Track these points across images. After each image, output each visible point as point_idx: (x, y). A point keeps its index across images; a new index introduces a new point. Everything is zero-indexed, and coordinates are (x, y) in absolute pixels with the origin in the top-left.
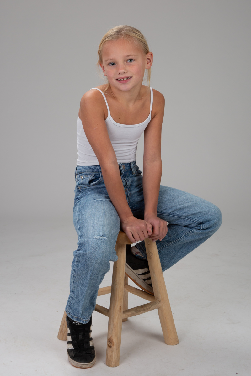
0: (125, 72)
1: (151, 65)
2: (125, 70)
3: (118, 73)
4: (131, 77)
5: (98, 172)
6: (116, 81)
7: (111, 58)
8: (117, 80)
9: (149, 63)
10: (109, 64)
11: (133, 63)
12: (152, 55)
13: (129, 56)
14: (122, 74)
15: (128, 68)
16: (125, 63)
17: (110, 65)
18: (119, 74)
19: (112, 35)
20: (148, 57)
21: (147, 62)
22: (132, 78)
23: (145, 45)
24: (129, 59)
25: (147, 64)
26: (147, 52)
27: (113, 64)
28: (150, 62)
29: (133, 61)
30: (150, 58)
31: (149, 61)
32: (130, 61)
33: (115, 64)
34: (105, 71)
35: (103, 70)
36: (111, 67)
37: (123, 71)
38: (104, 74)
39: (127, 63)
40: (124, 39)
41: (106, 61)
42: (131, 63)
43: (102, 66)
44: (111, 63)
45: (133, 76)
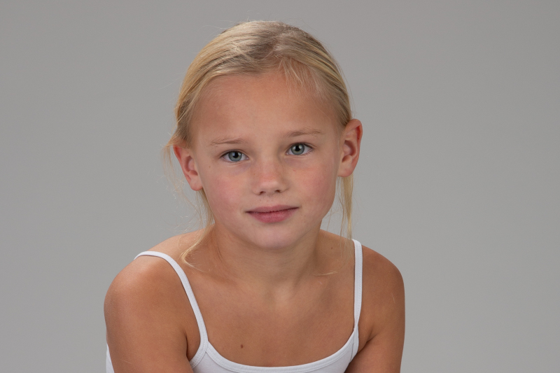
0: (282, 188)
1: (354, 162)
2: (283, 180)
3: (258, 191)
7: (234, 135)
9: (351, 159)
10: (223, 155)
11: (307, 157)
12: (359, 130)
13: (297, 134)
14: (270, 195)
15: (291, 176)
16: (282, 155)
17: (227, 157)
18: (262, 193)
19: (241, 56)
20: (347, 136)
21: (345, 152)
23: (343, 94)
24: (291, 146)
25: (344, 159)
26: (345, 119)
27: (235, 155)
28: (352, 153)
29: (306, 149)
30: (352, 139)
31: (348, 149)
32: (298, 149)
33: (243, 158)
34: (195, 173)
35: (185, 170)
36: (228, 165)
37: (274, 184)
38: (189, 183)
39: (285, 157)
40: (283, 72)
41: (216, 145)
42: (296, 156)
43: (185, 155)
44: (229, 153)
45: (301, 206)
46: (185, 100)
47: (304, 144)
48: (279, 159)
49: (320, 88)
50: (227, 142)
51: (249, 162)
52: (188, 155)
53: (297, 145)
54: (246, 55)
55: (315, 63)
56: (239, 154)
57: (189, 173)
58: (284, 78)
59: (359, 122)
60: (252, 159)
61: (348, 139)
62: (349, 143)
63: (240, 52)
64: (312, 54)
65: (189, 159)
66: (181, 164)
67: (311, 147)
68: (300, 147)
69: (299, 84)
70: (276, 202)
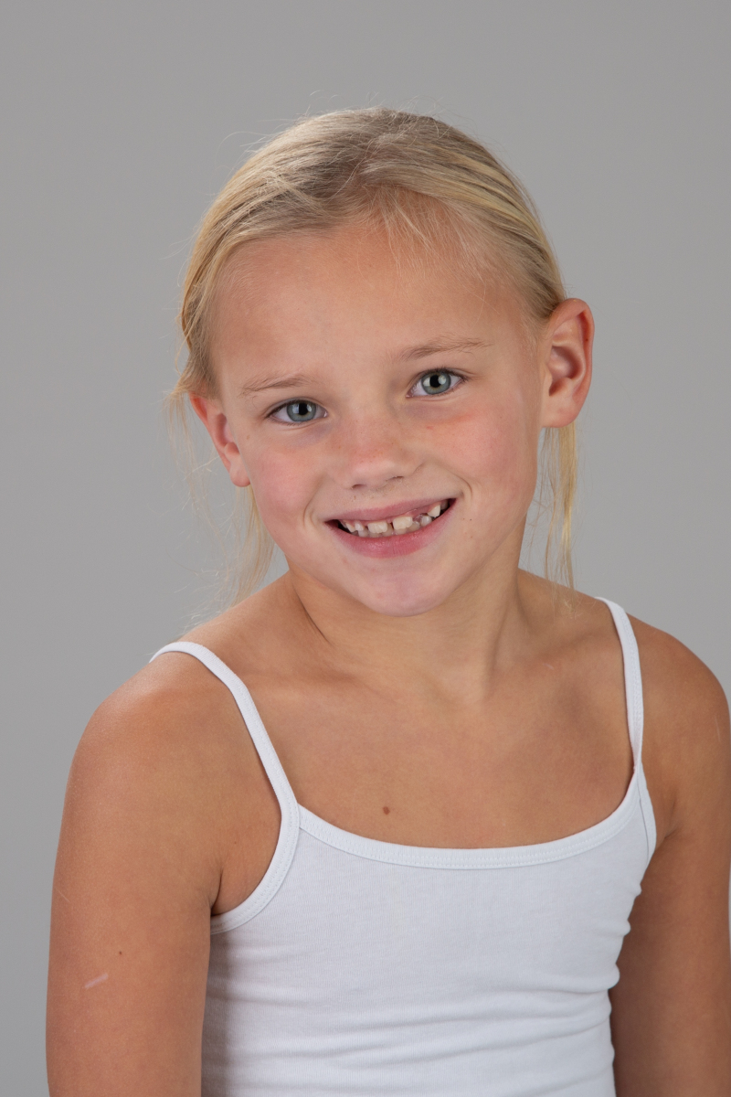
0: (404, 469)
1: (580, 392)
2: (404, 455)
3: (348, 483)
4: (449, 504)
6: (328, 530)
7: (287, 370)
8: (336, 524)
9: (570, 385)
10: (272, 413)
11: (458, 397)
12: (583, 319)
13: (425, 351)
14: (378, 489)
15: (422, 442)
16: (400, 398)
17: (283, 415)
18: (356, 486)
19: (288, 193)
20: (558, 337)
21: (553, 372)
22: (454, 511)
23: (537, 252)
24: (422, 376)
25: (554, 388)
26: (550, 302)
28: (573, 373)
30: (575, 345)
31: (562, 367)
32: (435, 383)
33: (317, 415)
34: (235, 449)
36: (286, 430)
37: (386, 465)
38: (228, 470)
39: (406, 403)
41: (253, 394)
42: (436, 398)
43: (213, 412)
44: (288, 405)
45: (462, 495)
46: (191, 299)
47: (447, 372)
51: (327, 421)
53: (432, 375)
54: (297, 192)
56: (310, 409)
58: (384, 234)
59: (582, 302)
60: (334, 415)
61: (559, 344)
62: (566, 354)
65: (222, 420)
67: (464, 377)
68: (442, 380)
69: (418, 242)
70: (395, 497)
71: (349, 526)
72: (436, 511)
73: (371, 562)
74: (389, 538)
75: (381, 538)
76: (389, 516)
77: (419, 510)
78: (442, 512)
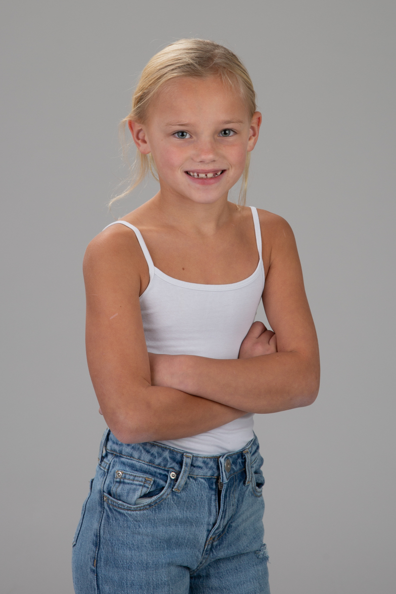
0: (216, 158)
1: (255, 142)
2: (217, 154)
4: (223, 171)
5: (165, 466)
6: (185, 174)
8: (187, 173)
9: (253, 138)
10: (174, 134)
11: (231, 138)
12: (259, 119)
14: (207, 163)
15: (222, 150)
16: (216, 136)
17: (176, 135)
18: (201, 162)
20: (253, 123)
21: (250, 134)
22: (225, 174)
25: (250, 139)
26: (252, 111)
27: (182, 134)
28: (254, 135)
29: (232, 133)
30: (255, 125)
31: (251, 132)
32: (225, 133)
33: (188, 136)
34: (145, 142)
35: (136, 139)
36: (176, 140)
37: (211, 156)
38: (139, 148)
39: (218, 138)
40: (221, 78)
41: (170, 126)
42: (225, 138)
43: (137, 128)
44: (178, 132)
45: (229, 169)
46: (145, 91)
47: (229, 130)
48: (214, 139)
49: (242, 90)
50: (179, 125)
51: (193, 139)
52: (140, 128)
53: (225, 131)
54: (195, 64)
55: (239, 72)
56: (185, 134)
57: (140, 142)
58: (222, 82)
59: (260, 113)
60: (195, 138)
61: (252, 125)
62: (253, 128)
63: (191, 61)
64: (237, 66)
65: (139, 131)
66: (133, 134)
67: (235, 132)
68: (227, 132)
70: (211, 167)
71: (192, 174)
72: (219, 173)
73: (198, 186)
74: (205, 179)
75: (202, 178)
76: (206, 173)
77: (215, 173)
78: (221, 173)
